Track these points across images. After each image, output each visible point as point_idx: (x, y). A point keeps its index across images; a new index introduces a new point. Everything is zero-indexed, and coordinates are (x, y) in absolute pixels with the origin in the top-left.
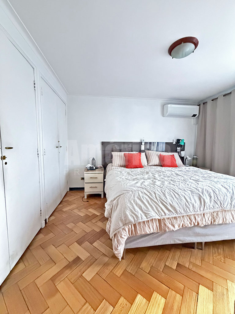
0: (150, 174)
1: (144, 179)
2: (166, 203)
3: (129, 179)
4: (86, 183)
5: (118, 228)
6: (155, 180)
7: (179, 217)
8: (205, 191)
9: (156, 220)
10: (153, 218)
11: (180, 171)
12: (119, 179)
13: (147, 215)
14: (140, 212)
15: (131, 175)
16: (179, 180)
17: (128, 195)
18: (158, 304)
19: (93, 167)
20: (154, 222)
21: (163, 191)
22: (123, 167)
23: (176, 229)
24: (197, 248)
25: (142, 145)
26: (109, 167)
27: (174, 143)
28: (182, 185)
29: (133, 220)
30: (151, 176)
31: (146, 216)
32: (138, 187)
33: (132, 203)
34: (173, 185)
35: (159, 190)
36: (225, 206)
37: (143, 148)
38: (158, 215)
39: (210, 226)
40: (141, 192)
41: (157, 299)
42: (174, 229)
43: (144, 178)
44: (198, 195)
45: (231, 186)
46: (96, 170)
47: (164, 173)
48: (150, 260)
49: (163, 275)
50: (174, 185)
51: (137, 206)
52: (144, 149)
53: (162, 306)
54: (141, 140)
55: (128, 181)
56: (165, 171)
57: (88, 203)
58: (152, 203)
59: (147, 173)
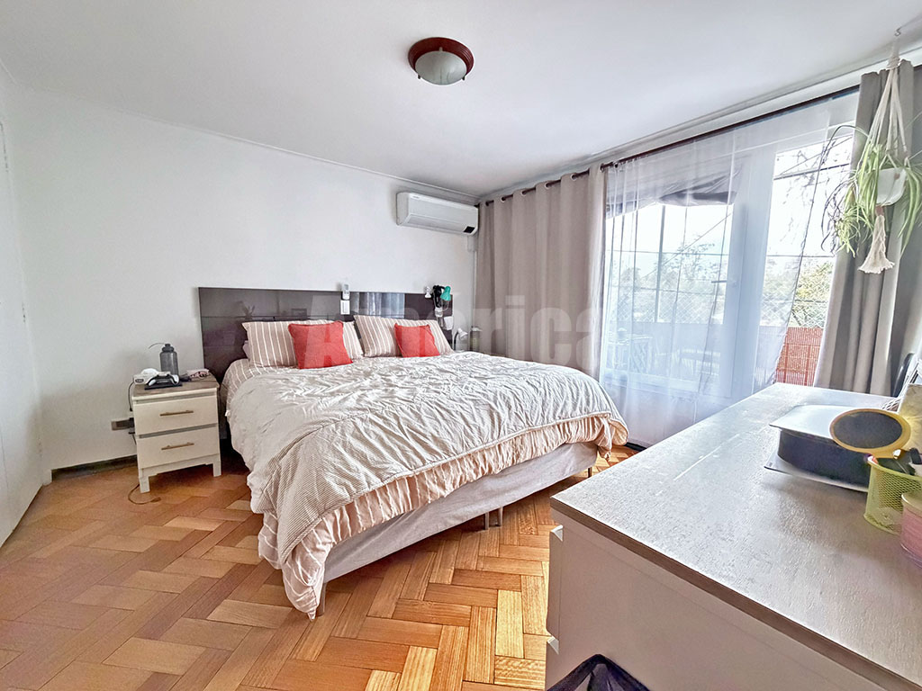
0: (376, 376)
1: (362, 390)
2: (425, 436)
3: (317, 396)
4: (141, 436)
5: (305, 525)
6: (391, 389)
7: (453, 462)
8: (499, 397)
9: (403, 479)
10: (397, 476)
11: (447, 362)
12: (286, 398)
13: (382, 473)
14: (363, 469)
15: (321, 384)
16: (446, 382)
17: (326, 432)
18: (420, 666)
19: (168, 377)
20: (398, 488)
21: (416, 410)
22: (287, 366)
23: (448, 493)
24: (490, 526)
25: (342, 299)
26: (235, 371)
27: (428, 296)
28: (455, 391)
29: (345, 495)
30: (379, 380)
31: (379, 476)
32: (351, 409)
33: (338, 451)
34: (436, 392)
35: (406, 409)
36: (534, 423)
37: (345, 308)
38: (407, 467)
39: (511, 471)
40: (362, 419)
41: (417, 658)
42: (443, 493)
43: (360, 386)
44: (488, 407)
45: (542, 382)
46: (183, 387)
47: (410, 372)
48: (392, 589)
49: (426, 606)
50: (439, 393)
51: (353, 456)
52: (348, 313)
53: (430, 666)
54: (339, 286)
55: (317, 400)
56: (411, 366)
57: (158, 503)
58: (392, 441)
59: (367, 375)
